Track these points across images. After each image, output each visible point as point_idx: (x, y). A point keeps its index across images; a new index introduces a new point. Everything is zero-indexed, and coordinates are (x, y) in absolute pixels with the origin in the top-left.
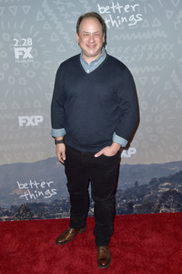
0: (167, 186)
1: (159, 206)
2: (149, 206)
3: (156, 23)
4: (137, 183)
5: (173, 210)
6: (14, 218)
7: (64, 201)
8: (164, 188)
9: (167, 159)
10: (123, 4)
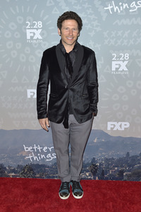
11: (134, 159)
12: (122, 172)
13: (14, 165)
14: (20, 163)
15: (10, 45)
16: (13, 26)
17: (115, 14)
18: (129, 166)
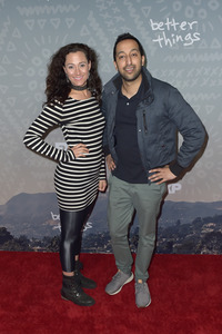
0: (212, 227)
1: (201, 247)
2: (190, 246)
3: (215, 44)
4: (179, 222)
5: (215, 252)
6: (46, 250)
7: (100, 235)
8: (208, 229)
9: (215, 198)
10: (179, 21)
11: (186, 228)
12: (171, 244)
13: (39, 236)
14: (47, 235)
15: (33, 85)
16: (37, 62)
17: (166, 48)
18: (180, 237)
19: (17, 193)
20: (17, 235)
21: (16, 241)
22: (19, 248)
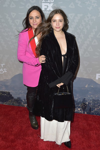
19: (17, 74)
20: (15, 97)
21: (15, 100)
22: (16, 104)
